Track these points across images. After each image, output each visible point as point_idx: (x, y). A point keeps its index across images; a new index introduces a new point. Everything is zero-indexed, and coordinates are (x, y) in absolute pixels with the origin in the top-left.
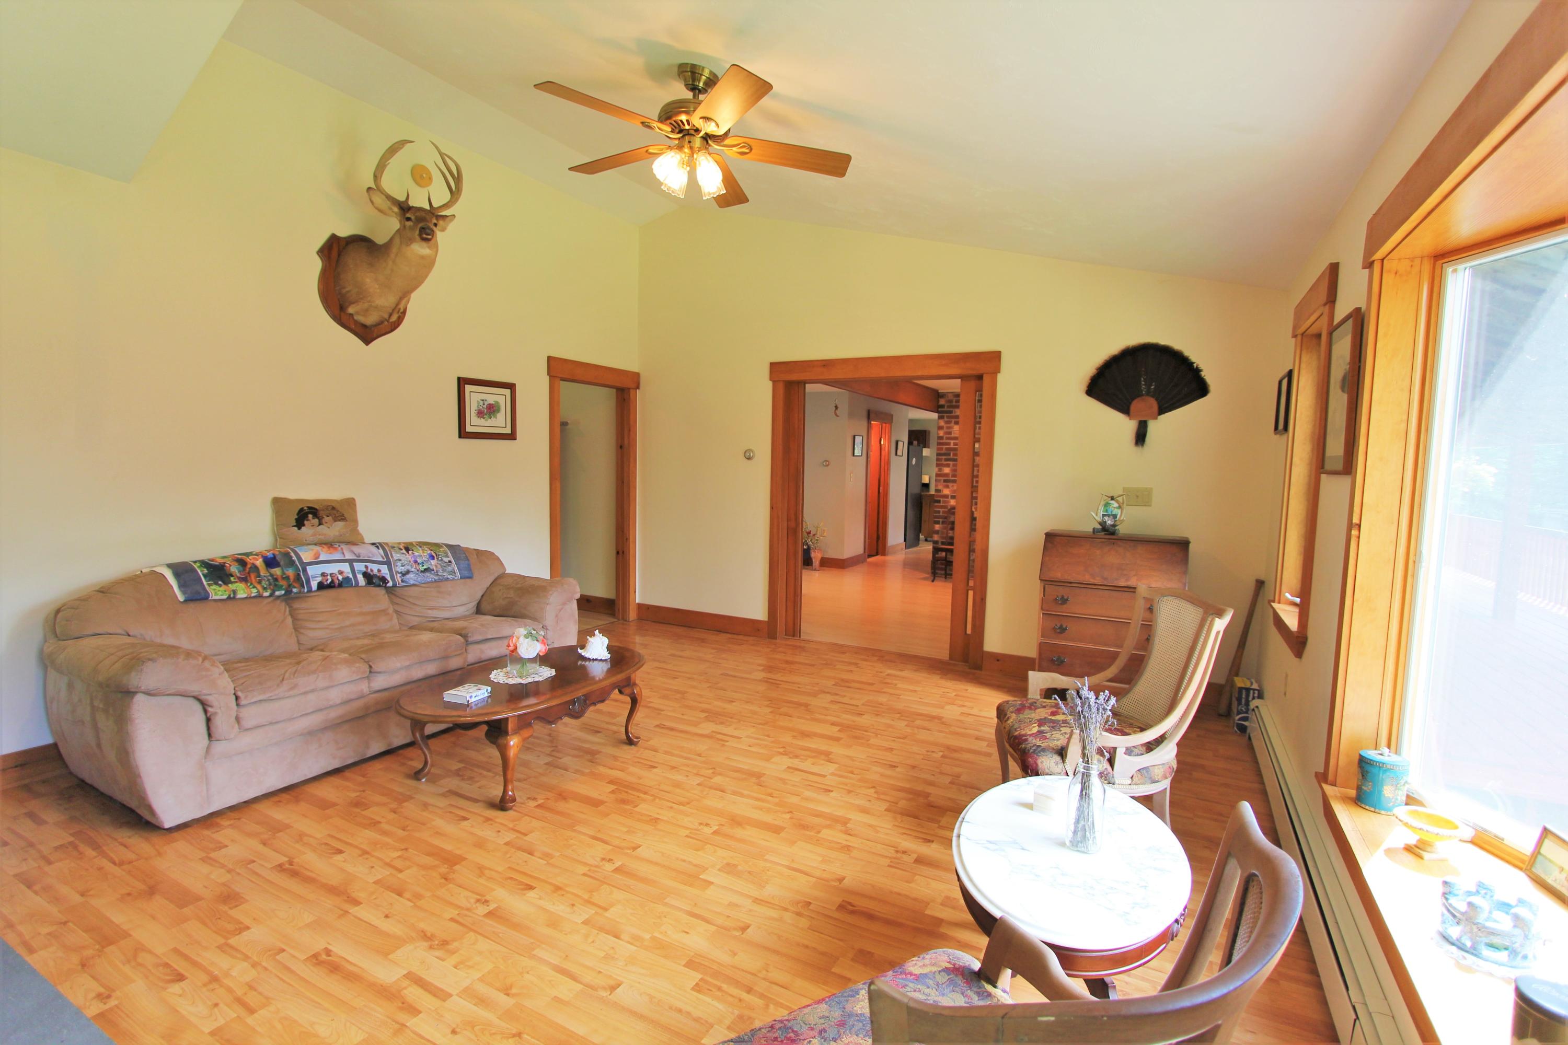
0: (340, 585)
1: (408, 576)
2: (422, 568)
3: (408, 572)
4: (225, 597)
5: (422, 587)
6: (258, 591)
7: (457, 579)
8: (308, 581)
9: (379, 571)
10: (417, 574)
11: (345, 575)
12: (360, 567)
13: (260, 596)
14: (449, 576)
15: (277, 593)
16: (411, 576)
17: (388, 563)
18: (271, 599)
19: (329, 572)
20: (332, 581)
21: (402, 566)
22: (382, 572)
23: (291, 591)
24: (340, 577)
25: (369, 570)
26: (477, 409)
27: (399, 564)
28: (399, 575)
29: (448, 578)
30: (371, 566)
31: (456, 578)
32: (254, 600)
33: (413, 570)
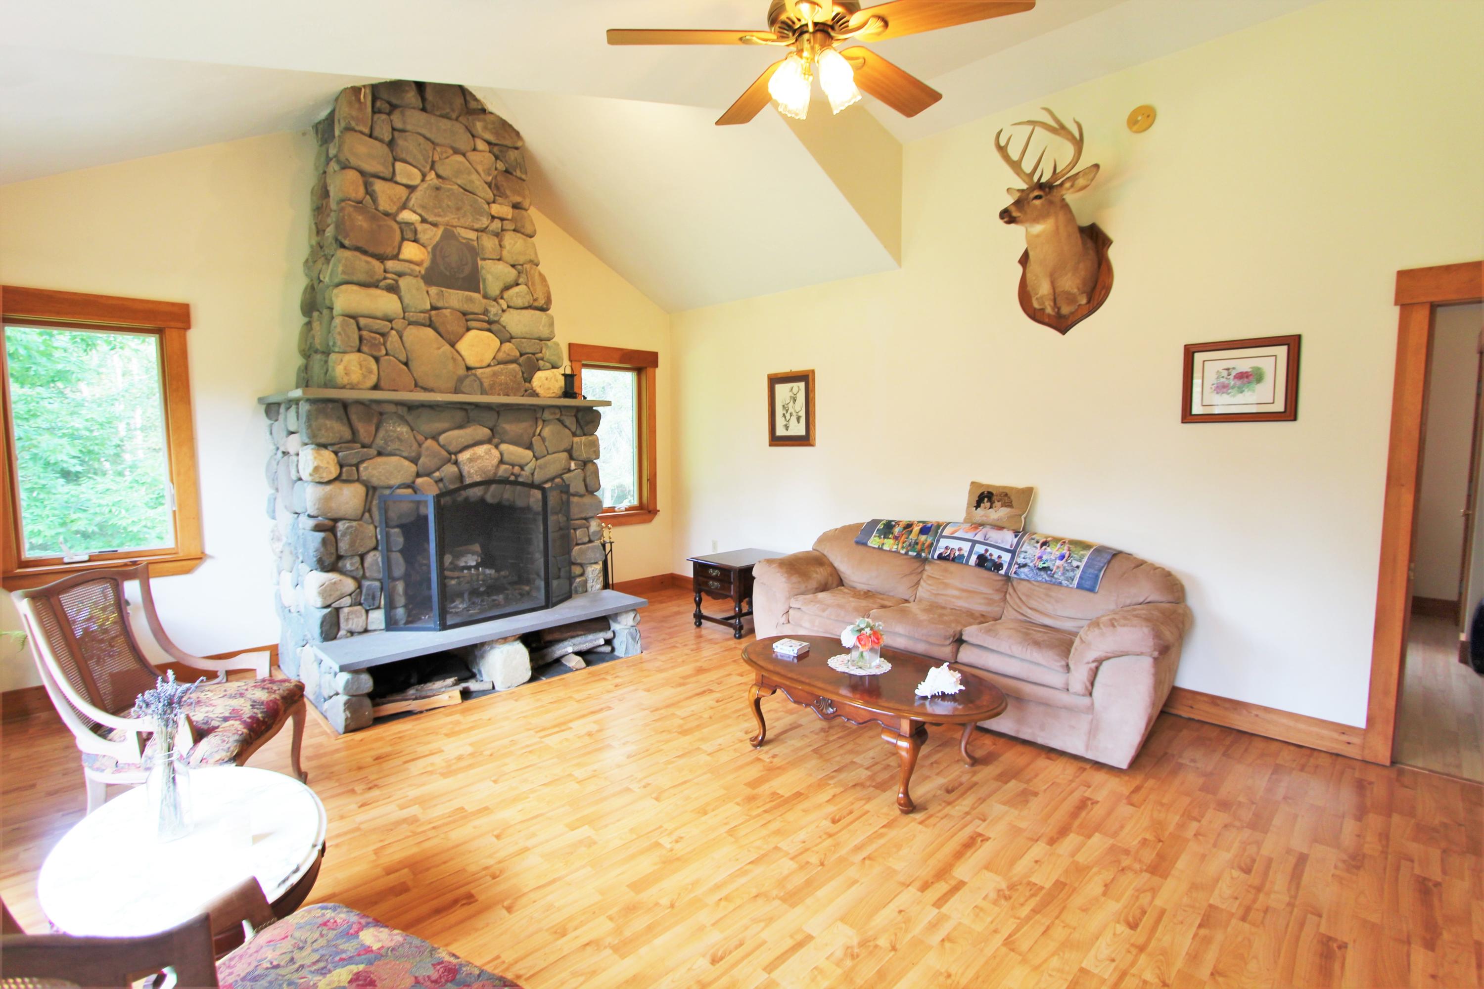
0: (953, 560)
1: (1022, 570)
2: (1041, 565)
3: (1025, 565)
4: (877, 546)
5: (1033, 585)
6: (897, 548)
7: (1072, 588)
8: (935, 550)
9: (999, 557)
10: (1032, 570)
11: (962, 552)
12: (980, 549)
13: (897, 552)
14: (1063, 582)
15: (910, 553)
16: (1026, 570)
17: (1013, 552)
18: (905, 557)
19: (951, 547)
20: (949, 555)
21: (1024, 558)
22: (1002, 559)
23: (921, 555)
24: (957, 553)
25: (988, 554)
26: (1215, 382)
27: (1022, 555)
28: (1016, 566)
29: (1061, 583)
30: (991, 550)
31: (1071, 586)
32: (894, 554)
33: (1031, 565)
